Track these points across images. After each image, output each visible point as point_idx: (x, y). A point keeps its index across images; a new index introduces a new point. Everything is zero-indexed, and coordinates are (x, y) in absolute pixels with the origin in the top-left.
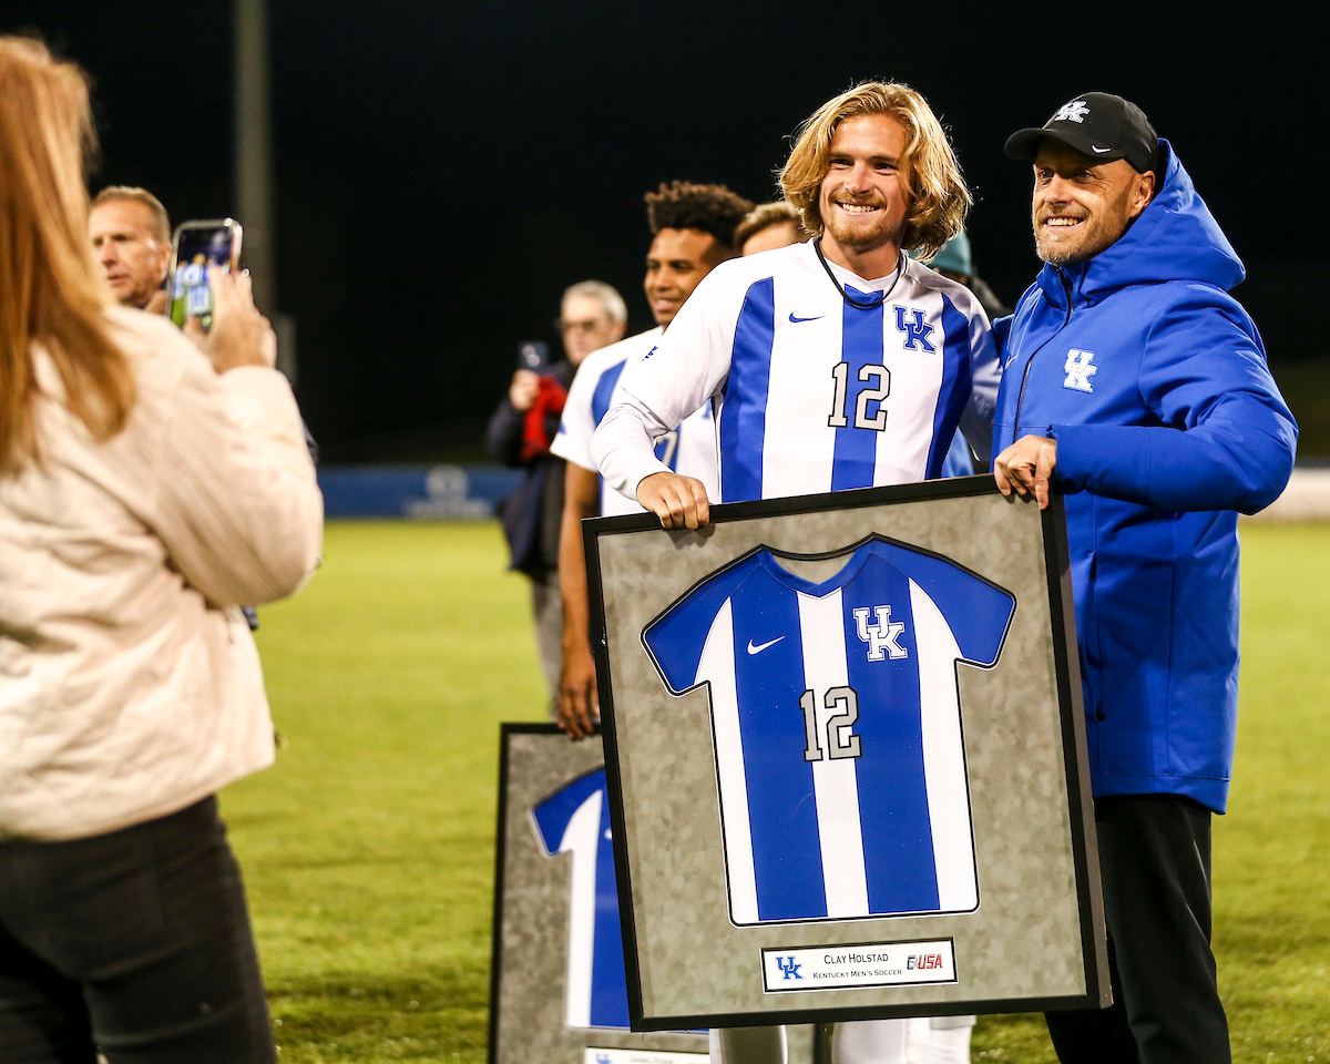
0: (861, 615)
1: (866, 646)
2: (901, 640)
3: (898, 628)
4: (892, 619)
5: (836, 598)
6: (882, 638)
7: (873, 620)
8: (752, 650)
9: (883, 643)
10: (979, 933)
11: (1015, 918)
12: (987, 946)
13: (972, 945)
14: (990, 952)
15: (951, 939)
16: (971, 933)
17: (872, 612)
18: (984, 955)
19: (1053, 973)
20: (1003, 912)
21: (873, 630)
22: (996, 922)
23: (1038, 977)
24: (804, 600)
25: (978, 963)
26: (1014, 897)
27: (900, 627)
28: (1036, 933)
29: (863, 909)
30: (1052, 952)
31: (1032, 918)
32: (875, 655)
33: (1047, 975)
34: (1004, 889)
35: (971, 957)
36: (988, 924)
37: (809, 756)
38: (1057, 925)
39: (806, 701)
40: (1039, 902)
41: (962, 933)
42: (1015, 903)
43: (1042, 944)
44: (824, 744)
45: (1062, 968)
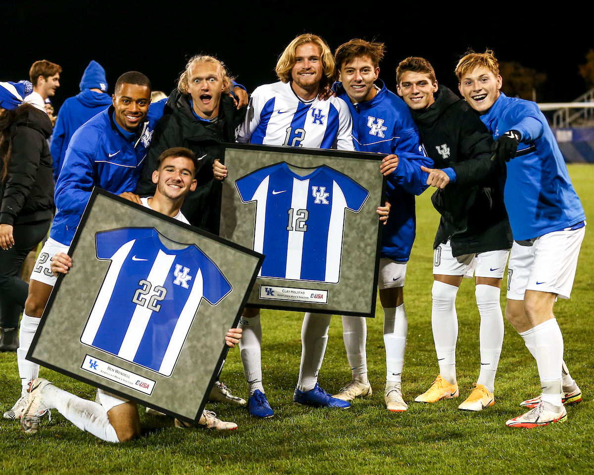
0: (315, 188)
1: (315, 198)
2: (327, 198)
3: (327, 195)
4: (325, 192)
5: (307, 182)
6: (321, 197)
7: (318, 191)
8: (274, 193)
9: (321, 198)
10: (338, 290)
11: (351, 288)
12: (340, 294)
13: (334, 293)
14: (340, 296)
15: (328, 291)
16: (335, 290)
17: (319, 188)
18: (338, 297)
19: (360, 305)
20: (347, 285)
21: (318, 194)
22: (344, 288)
23: (355, 306)
24: (295, 180)
25: (336, 299)
26: (351, 281)
28: (357, 293)
29: (299, 278)
30: (361, 299)
31: (356, 288)
32: (317, 201)
33: (358, 306)
34: (348, 279)
35: (333, 296)
36: (341, 288)
37: (288, 229)
38: (364, 292)
39: (290, 212)
40: (360, 284)
41: (331, 289)
42: (352, 283)
43: (358, 296)
44: (294, 225)
45: (363, 304)
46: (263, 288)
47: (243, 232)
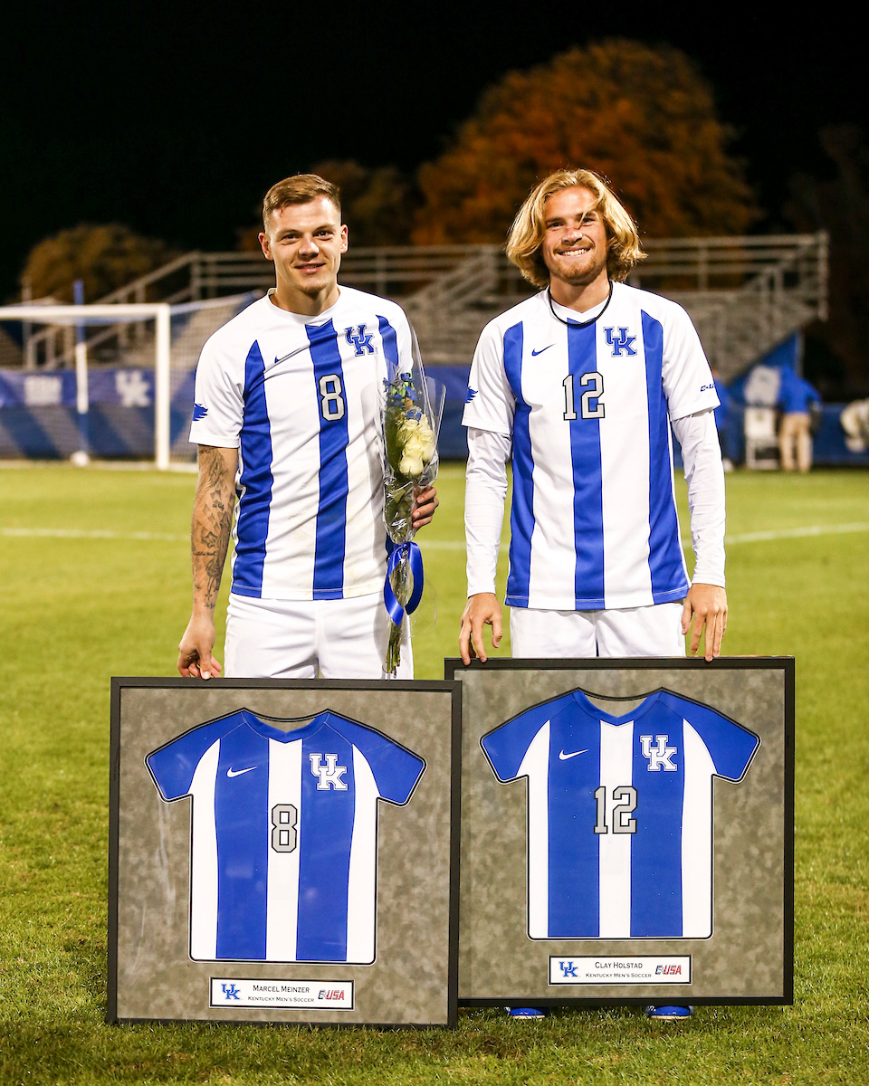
0: (646, 740)
1: (648, 761)
2: (673, 759)
3: (672, 751)
4: (668, 745)
5: (629, 727)
6: (659, 756)
8: (563, 757)
9: (660, 760)
10: (711, 953)
11: (738, 945)
12: (716, 960)
13: (704, 961)
14: (717, 966)
15: (690, 956)
16: (705, 952)
17: (654, 739)
18: (713, 968)
19: (760, 980)
20: (729, 940)
21: (654, 751)
22: (723, 946)
23: (749, 984)
24: (605, 726)
25: (708, 972)
26: (738, 931)
27: (674, 751)
28: (751, 955)
29: (628, 935)
30: (762, 967)
31: (748, 946)
32: (654, 767)
33: (755, 983)
34: (732, 926)
35: (704, 968)
36: (718, 947)
37: (597, 830)
38: (767, 951)
39: (599, 794)
40: (756, 935)
41: (698, 952)
42: (738, 935)
43: (754, 963)
44: (609, 823)
45: (767, 978)
46: (555, 962)
47: (505, 846)
